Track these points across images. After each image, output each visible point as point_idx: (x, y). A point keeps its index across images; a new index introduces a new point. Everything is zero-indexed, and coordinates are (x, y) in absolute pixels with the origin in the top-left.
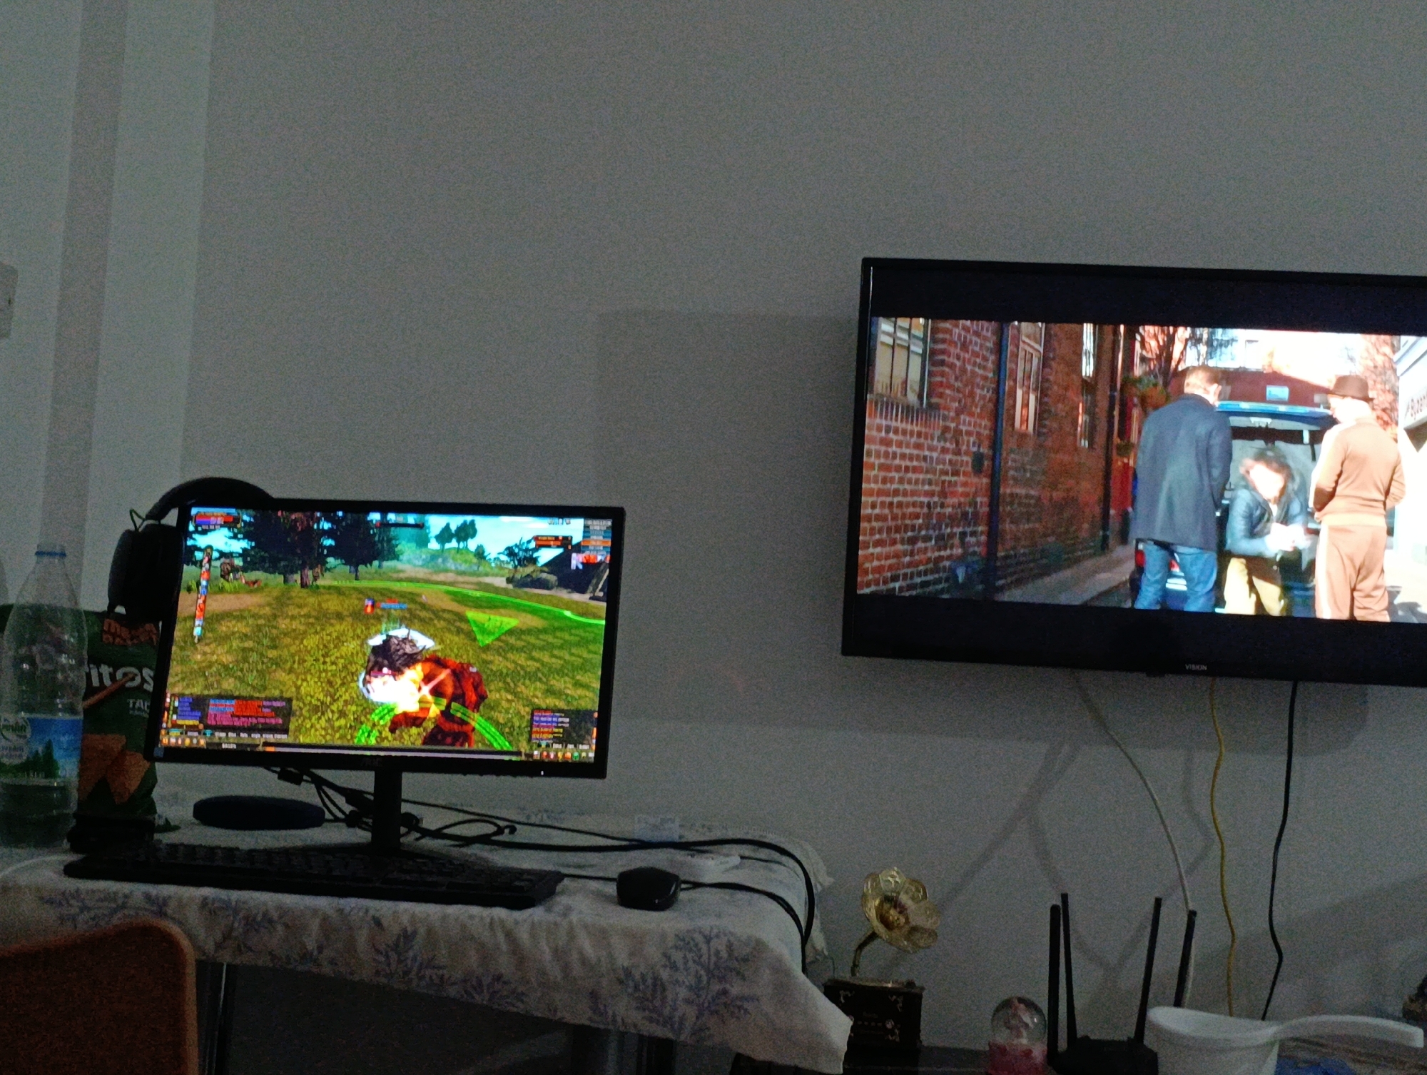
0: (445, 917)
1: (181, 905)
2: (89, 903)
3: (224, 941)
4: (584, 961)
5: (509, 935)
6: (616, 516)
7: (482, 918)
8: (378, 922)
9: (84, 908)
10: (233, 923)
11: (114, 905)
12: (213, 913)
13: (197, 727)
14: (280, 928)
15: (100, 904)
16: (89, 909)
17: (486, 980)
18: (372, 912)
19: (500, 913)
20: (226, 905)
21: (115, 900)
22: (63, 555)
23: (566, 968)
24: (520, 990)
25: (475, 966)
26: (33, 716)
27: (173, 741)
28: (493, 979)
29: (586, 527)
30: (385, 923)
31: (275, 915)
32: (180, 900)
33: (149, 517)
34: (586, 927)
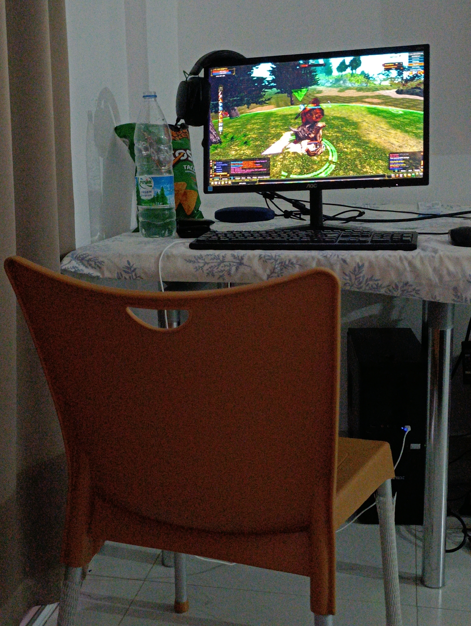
0: (377, 257)
1: (249, 259)
2: (207, 261)
3: (271, 274)
4: (449, 273)
5: (410, 263)
6: (425, 49)
7: (395, 256)
8: (344, 261)
9: (206, 263)
10: (275, 265)
11: (219, 261)
12: (265, 261)
13: (226, 175)
14: (297, 266)
15: (212, 261)
16: (208, 263)
17: (400, 285)
18: (340, 257)
19: (401, 253)
20: (271, 258)
21: (219, 259)
22: (155, 96)
23: (441, 277)
24: (417, 288)
25: (394, 279)
26: (153, 176)
27: (216, 183)
28: (404, 284)
29: (410, 57)
30: (348, 260)
31: (294, 261)
32: (249, 257)
33: (191, 74)
34: (448, 257)
